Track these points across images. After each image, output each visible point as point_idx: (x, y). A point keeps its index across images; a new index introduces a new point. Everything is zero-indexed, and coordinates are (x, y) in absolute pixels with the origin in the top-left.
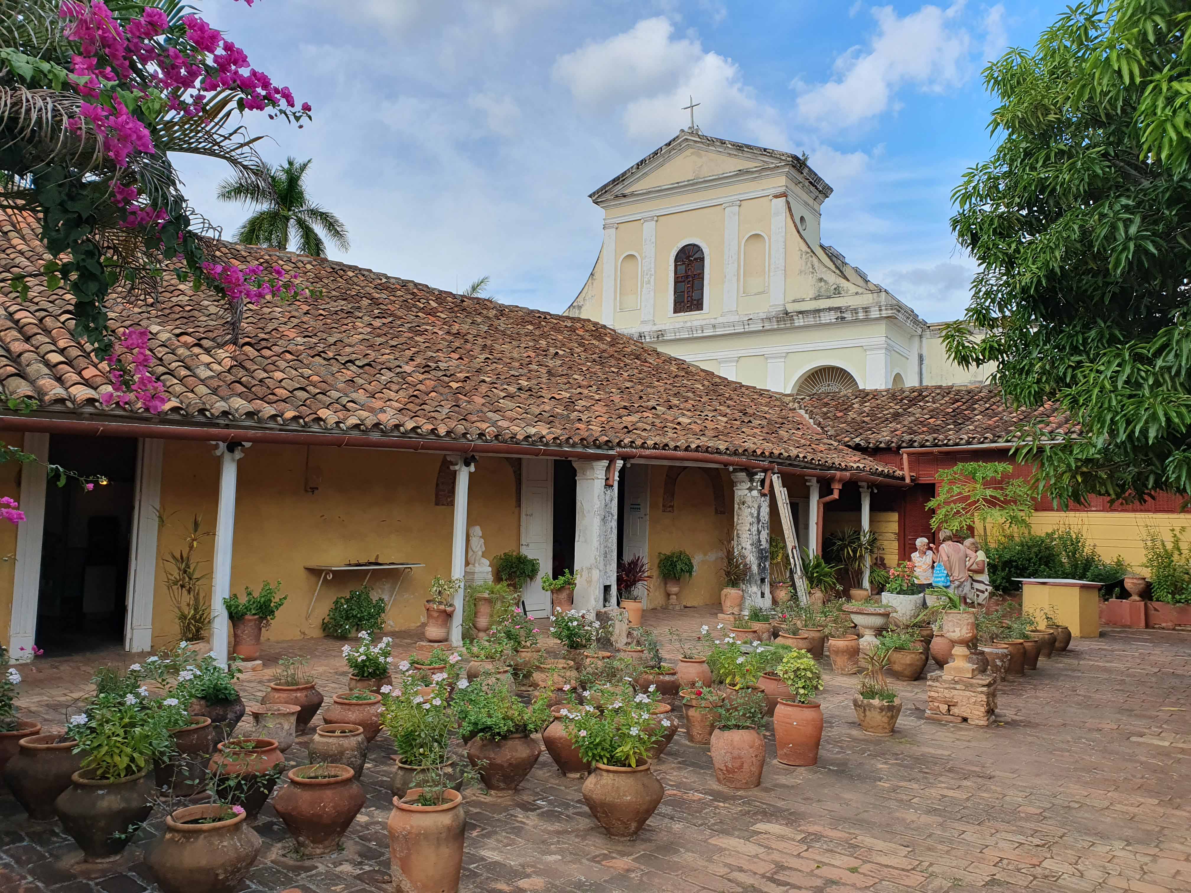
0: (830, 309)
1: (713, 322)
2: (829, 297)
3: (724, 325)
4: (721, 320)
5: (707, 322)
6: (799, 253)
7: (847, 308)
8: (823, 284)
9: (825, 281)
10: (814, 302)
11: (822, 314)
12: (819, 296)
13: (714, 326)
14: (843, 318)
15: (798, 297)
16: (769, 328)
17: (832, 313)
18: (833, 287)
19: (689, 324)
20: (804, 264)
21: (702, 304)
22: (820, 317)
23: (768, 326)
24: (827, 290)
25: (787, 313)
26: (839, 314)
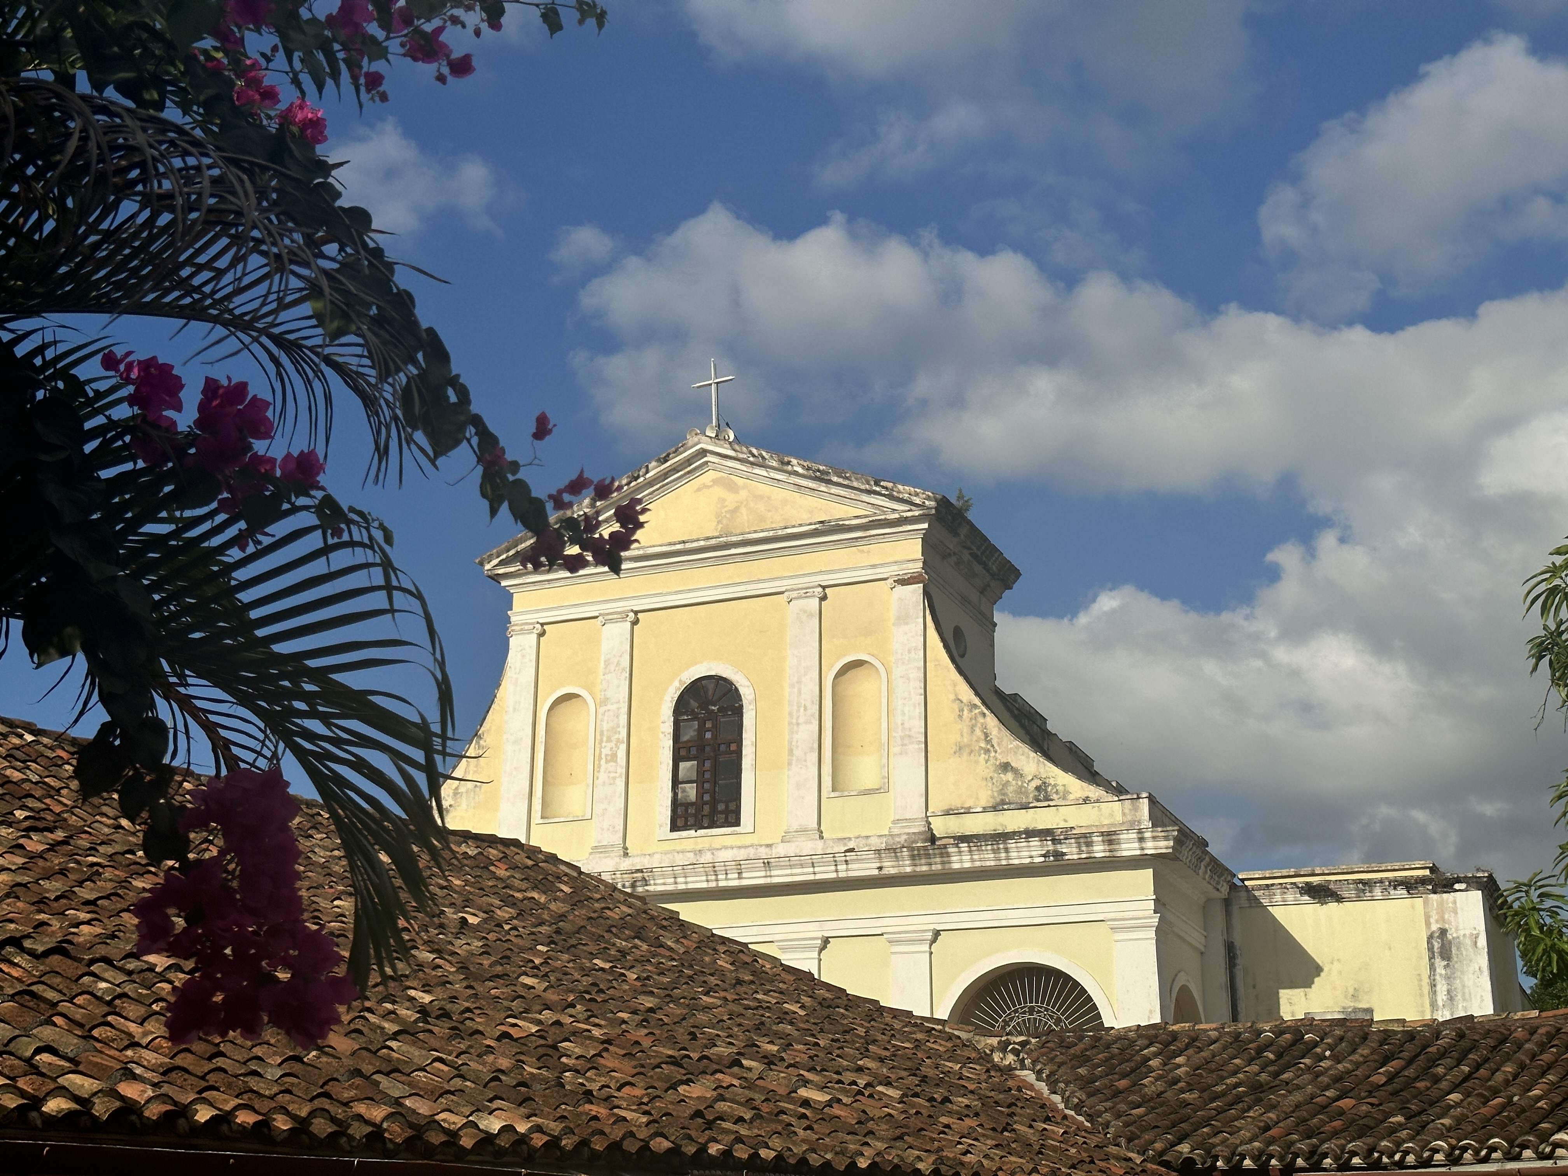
0: (1030, 834)
1: (763, 852)
2: (1025, 807)
3: (789, 861)
4: (781, 850)
5: (751, 853)
6: (956, 706)
7: (1068, 833)
8: (1010, 776)
9: (1015, 771)
10: (990, 817)
11: (1011, 844)
12: (1003, 802)
13: (767, 864)
14: (1059, 855)
15: (956, 802)
16: (893, 871)
17: (1035, 842)
18: (1034, 784)
19: (707, 857)
20: (966, 730)
21: (737, 812)
22: (1007, 850)
23: (890, 870)
24: (1020, 790)
25: (933, 839)
26: (1050, 846)
